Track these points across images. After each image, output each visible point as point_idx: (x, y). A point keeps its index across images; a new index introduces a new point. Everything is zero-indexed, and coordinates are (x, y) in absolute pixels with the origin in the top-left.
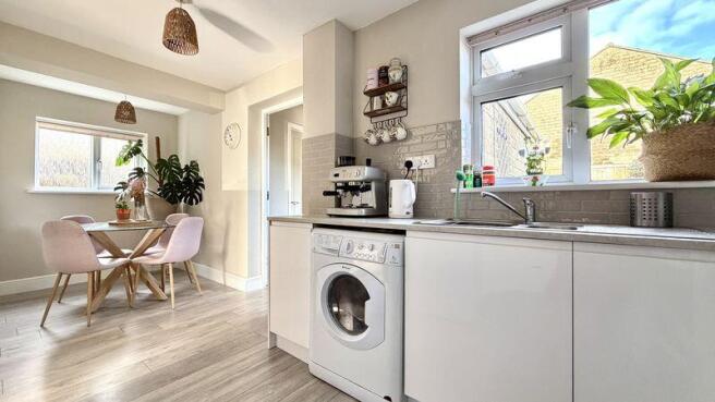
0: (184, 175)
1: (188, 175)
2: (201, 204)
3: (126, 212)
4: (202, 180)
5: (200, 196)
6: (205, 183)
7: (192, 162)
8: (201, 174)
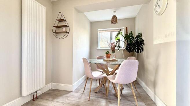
0: (136, 40)
1: (137, 39)
2: (143, 52)
3: (109, 55)
4: (143, 41)
5: (142, 49)
6: (145, 42)
7: (139, 34)
8: (143, 38)
